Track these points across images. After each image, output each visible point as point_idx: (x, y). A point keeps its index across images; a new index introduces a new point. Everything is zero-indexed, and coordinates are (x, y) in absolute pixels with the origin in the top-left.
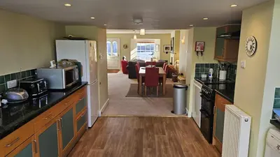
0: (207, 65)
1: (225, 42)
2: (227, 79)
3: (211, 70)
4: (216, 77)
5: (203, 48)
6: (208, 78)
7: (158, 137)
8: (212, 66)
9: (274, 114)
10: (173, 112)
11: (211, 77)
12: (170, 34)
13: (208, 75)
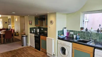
0: (33, 28)
1: (39, 21)
2: (39, 32)
3: (34, 29)
4: (36, 31)
5: (31, 22)
6: (34, 32)
7: (23, 55)
8: (35, 28)
9: (58, 36)
10: (22, 46)
11: (35, 31)
12: (8, 17)
13: (34, 31)
